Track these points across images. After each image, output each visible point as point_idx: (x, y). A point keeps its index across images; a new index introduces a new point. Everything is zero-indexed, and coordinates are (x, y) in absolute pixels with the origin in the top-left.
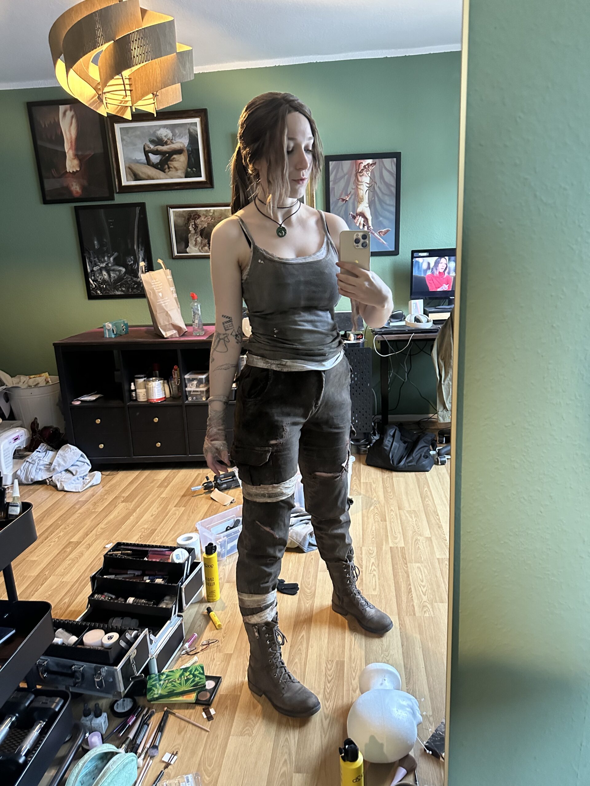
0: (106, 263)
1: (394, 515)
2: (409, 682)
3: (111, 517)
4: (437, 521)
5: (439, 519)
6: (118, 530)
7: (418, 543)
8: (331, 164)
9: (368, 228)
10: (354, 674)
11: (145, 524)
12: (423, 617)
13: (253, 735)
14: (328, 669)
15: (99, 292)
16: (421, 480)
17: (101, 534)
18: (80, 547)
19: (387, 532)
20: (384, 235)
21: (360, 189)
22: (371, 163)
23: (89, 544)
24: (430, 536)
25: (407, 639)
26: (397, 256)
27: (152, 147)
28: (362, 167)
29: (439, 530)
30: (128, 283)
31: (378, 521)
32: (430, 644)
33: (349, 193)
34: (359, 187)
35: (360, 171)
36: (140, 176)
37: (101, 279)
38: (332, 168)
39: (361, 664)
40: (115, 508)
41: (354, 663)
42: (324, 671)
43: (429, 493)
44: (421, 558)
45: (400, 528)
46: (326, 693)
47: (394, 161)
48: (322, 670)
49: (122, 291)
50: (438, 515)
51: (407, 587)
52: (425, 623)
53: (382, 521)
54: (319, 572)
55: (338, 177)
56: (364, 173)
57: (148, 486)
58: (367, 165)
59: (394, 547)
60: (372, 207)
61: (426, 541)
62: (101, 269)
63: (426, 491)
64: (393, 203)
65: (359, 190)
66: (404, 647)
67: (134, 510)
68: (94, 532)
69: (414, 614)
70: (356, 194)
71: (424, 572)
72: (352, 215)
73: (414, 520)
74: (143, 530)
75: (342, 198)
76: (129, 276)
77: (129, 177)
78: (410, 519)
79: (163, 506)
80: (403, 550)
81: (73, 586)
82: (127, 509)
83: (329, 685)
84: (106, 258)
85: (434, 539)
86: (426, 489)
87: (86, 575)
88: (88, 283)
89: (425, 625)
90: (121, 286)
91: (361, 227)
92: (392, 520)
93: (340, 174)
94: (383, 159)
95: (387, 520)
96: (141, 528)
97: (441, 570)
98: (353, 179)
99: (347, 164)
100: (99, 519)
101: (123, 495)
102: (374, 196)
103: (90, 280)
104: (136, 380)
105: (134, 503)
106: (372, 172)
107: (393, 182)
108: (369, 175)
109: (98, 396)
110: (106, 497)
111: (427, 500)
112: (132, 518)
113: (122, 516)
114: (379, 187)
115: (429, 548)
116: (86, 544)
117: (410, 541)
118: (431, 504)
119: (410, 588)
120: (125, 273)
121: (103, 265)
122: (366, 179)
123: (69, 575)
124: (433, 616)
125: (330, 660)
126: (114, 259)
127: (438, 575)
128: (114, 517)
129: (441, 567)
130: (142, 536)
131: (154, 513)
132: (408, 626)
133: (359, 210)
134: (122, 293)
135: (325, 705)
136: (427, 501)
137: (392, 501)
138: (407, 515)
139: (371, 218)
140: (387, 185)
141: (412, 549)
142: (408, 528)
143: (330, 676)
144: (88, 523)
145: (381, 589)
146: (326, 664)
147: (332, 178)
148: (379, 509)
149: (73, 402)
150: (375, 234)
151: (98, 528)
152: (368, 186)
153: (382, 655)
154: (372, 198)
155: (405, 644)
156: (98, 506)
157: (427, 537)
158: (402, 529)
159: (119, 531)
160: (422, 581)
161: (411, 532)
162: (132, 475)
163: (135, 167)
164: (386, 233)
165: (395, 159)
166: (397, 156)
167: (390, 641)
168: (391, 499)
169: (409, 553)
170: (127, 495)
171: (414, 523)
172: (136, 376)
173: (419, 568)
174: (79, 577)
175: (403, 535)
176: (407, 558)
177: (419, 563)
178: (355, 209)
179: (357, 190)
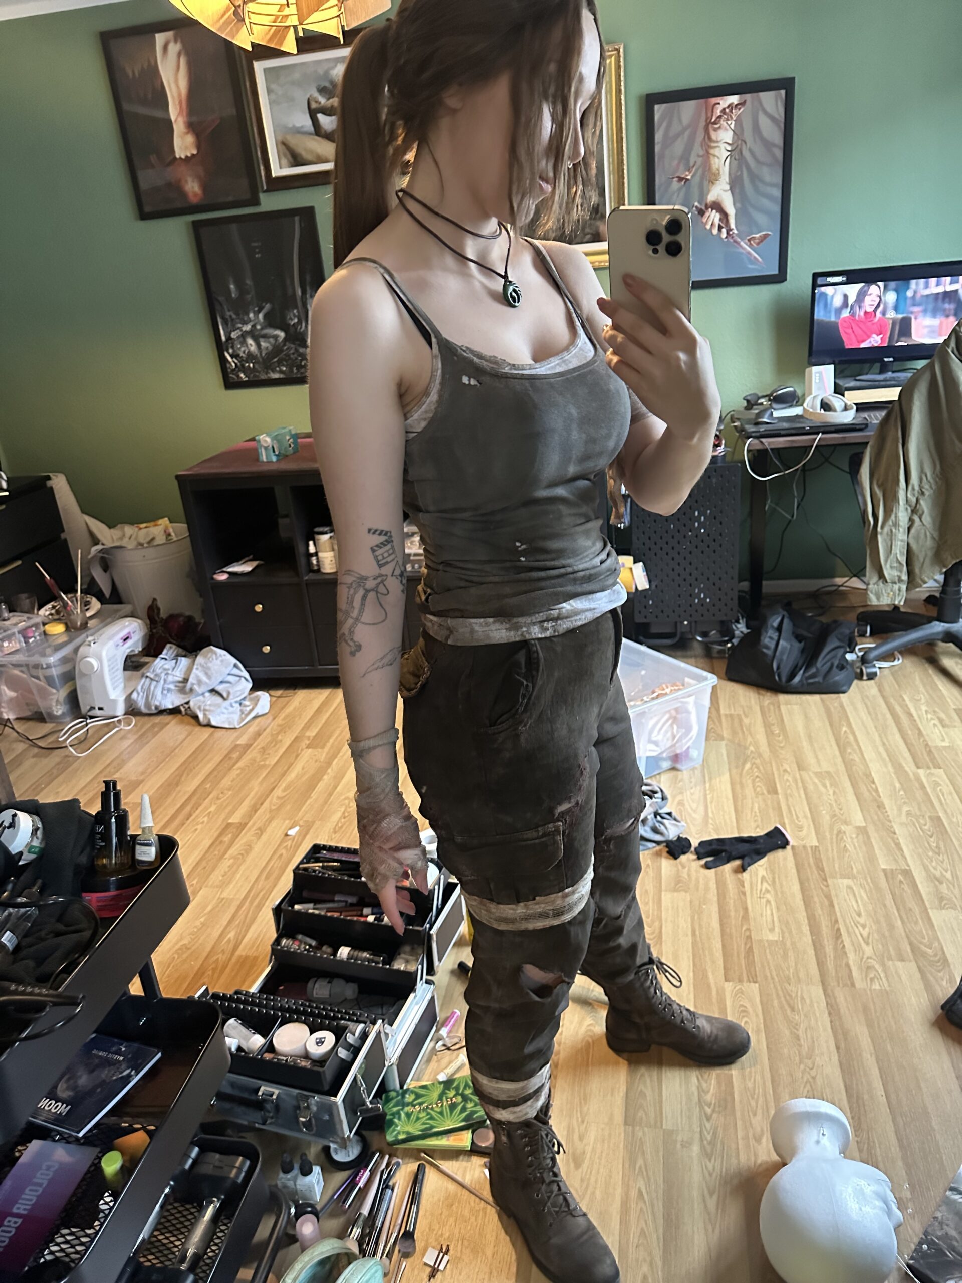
0: (251, 324)
1: (790, 779)
2: (860, 1124)
3: (292, 776)
4: (874, 794)
5: (876, 791)
6: (306, 801)
7: (842, 838)
8: (659, 109)
9: (728, 233)
10: (753, 1103)
12: (870, 990)
14: (703, 1091)
15: (242, 375)
16: (832, 709)
17: (279, 809)
18: (246, 833)
20: (758, 244)
21: (714, 156)
22: (736, 103)
23: (260, 829)
24: (864, 825)
25: (845, 1034)
26: (783, 284)
27: (322, 100)
28: (718, 112)
29: (879, 813)
30: (290, 359)
31: (763, 794)
32: (889, 1048)
33: (691, 166)
34: (712, 151)
35: (713, 120)
36: (302, 159)
37: (244, 352)
38: (659, 120)
39: (764, 1083)
40: (297, 756)
41: (750, 1079)
42: (696, 1093)
43: (851, 737)
44: (852, 868)
45: (806, 808)
46: (706, 1143)
47: (780, 95)
49: (281, 372)
50: (873, 782)
51: (833, 926)
52: (874, 1003)
53: (769, 792)
54: (663, 893)
55: (671, 134)
56: (723, 123)
58: (728, 107)
59: (798, 847)
60: (737, 191)
61: (858, 835)
62: (244, 336)
63: (845, 732)
64: (778, 180)
65: (712, 158)
67: (329, 764)
68: (266, 804)
69: (853, 985)
70: (707, 165)
71: (861, 897)
72: (697, 207)
73: (831, 792)
75: (677, 175)
76: (292, 346)
77: (284, 162)
78: (822, 789)
80: (817, 853)
81: (240, 907)
82: (316, 761)
83: (708, 1125)
84: (251, 315)
85: (871, 830)
86: (844, 729)
87: (260, 886)
88: (223, 361)
89: (875, 1009)
90: (279, 363)
91: (715, 231)
92: (789, 791)
93: (676, 128)
94: (761, 94)
95: (779, 791)
96: (343, 797)
97: (892, 894)
98: (700, 134)
99: (689, 107)
100: (272, 780)
101: (308, 734)
102: (739, 168)
103: (226, 354)
104: (317, 537)
105: (326, 750)
106: (738, 121)
107: (778, 139)
108: (732, 126)
109: (255, 564)
110: (280, 737)
111: (849, 751)
112: (325, 777)
113: (309, 774)
114: (750, 151)
115: (864, 849)
116: (255, 828)
117: (827, 834)
118: (857, 759)
119: (838, 930)
120: (285, 340)
121: (247, 328)
122: (725, 136)
123: (231, 886)
124: (888, 989)
126: (265, 316)
127: (889, 906)
128: (296, 777)
129: (892, 888)
130: (346, 814)
132: (843, 1010)
133: (711, 198)
134: (282, 376)
136: (850, 753)
137: (783, 752)
138: (816, 781)
139: (734, 212)
140: (767, 144)
141: (832, 850)
142: (822, 809)
143: (709, 1105)
144: (256, 787)
145: (785, 929)
147: (658, 137)
148: (761, 768)
149: (215, 577)
150: (742, 243)
151: (273, 797)
152: (729, 148)
153: (802, 1067)
155: (843, 1046)
156: (269, 754)
157: (859, 827)
158: (810, 810)
159: (308, 802)
160: (859, 915)
161: (828, 818)
162: (319, 696)
163: (293, 141)
164: (762, 241)
165: (783, 92)
166: (786, 85)
167: (812, 1038)
168: (782, 748)
169: (828, 859)
170: (314, 734)
171: (832, 797)
172: (317, 530)
173: (849, 887)
174: (249, 891)
175: (814, 821)
176: (826, 869)
177: (849, 878)
178: (703, 195)
179: (709, 158)
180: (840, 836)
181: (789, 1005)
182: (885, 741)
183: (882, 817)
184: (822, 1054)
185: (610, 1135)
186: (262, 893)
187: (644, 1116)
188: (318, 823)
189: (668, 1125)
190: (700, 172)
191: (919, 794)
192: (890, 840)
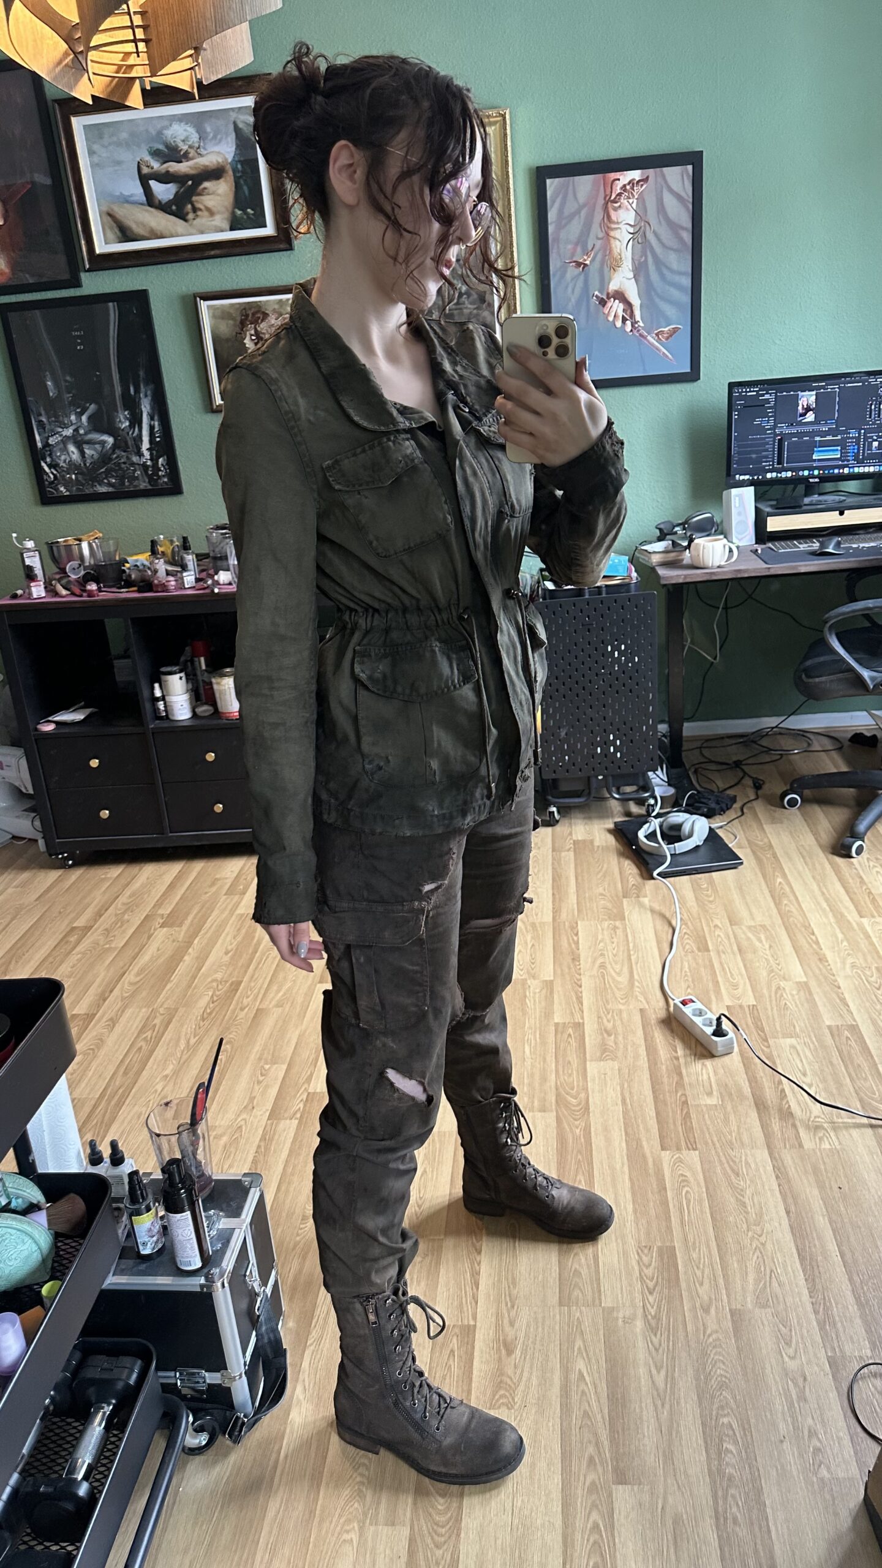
0: (73, 427)
1: (722, 936)
2: (814, 1285)
3: (145, 958)
4: (815, 947)
5: (817, 943)
6: (165, 986)
7: (782, 995)
8: (552, 184)
9: (632, 326)
10: (699, 1273)
11: (216, 972)
12: (820, 1149)
13: (516, 1407)
14: (644, 1265)
15: (62, 489)
16: (765, 860)
17: (133, 995)
18: (95, 1025)
19: (714, 974)
20: (667, 339)
21: (615, 238)
22: (637, 179)
23: (111, 1019)
24: (805, 980)
25: (795, 1199)
26: (695, 384)
27: (156, 165)
28: (618, 188)
29: (821, 966)
30: (120, 469)
31: (693, 952)
32: (842, 1208)
33: (590, 249)
34: (612, 233)
35: (612, 198)
36: (132, 232)
37: (65, 461)
38: (551, 197)
39: (710, 1252)
40: (149, 937)
41: (694, 1250)
42: (636, 1268)
43: (787, 889)
44: (794, 1027)
45: (741, 965)
46: (650, 1317)
47: (687, 170)
48: (633, 1267)
49: (110, 485)
50: (814, 935)
51: (776, 1088)
52: (824, 1163)
53: (699, 950)
54: (588, 1063)
55: (566, 212)
56: (624, 201)
57: (206, 893)
58: (629, 183)
59: (734, 1007)
60: (642, 279)
61: (799, 991)
62: (65, 440)
63: (780, 883)
64: (687, 267)
65: (612, 240)
66: (791, 1214)
67: (189, 943)
68: (116, 992)
69: (801, 1146)
70: (607, 249)
71: (806, 1057)
72: (597, 296)
73: (767, 946)
74: (215, 984)
75: (574, 259)
76: (123, 454)
77: (110, 235)
78: (757, 944)
79: (244, 931)
80: (755, 1012)
81: (95, 1107)
82: (174, 941)
83: (651, 1299)
84: (73, 417)
85: (813, 984)
86: (779, 880)
89: (826, 1170)
91: (619, 324)
92: (721, 948)
93: (571, 207)
94: (665, 169)
95: (711, 948)
96: (210, 979)
97: (838, 1050)
98: (599, 215)
99: (585, 183)
100: (121, 964)
101: (160, 912)
102: (644, 254)
104: (164, 677)
105: (184, 928)
106: (641, 199)
107: (686, 221)
108: (634, 205)
109: (88, 711)
110: (126, 917)
112: (186, 958)
113: (167, 956)
114: (655, 233)
115: (806, 1005)
116: (105, 1019)
117: (765, 991)
118: (794, 910)
119: (783, 1091)
120: (115, 446)
121: (69, 432)
122: (626, 216)
123: (83, 1085)
124: (838, 1147)
125: (645, 1247)
126: (89, 418)
127: (835, 1062)
128: (150, 960)
129: (838, 1044)
130: (215, 998)
131: (230, 948)
132: (792, 1172)
133: (613, 287)
134: (111, 489)
135: (651, 1342)
136: (786, 904)
137: (713, 906)
138: (750, 935)
139: (639, 302)
140: (673, 226)
141: (772, 1009)
142: (758, 964)
143: (652, 1280)
144: (102, 973)
145: (724, 1093)
146: (638, 1254)
147: (552, 215)
148: (689, 924)
149: (39, 727)
150: (649, 338)
151: (124, 982)
152: (631, 230)
153: (750, 1234)
154: (641, 257)
155: (793, 1208)
156: (114, 936)
157: (800, 982)
158: (745, 966)
159: (168, 987)
160: (805, 1075)
161: (765, 973)
162: (174, 868)
163: (121, 212)
164: (671, 336)
165: (690, 167)
166: (693, 159)
167: (760, 1204)
168: (711, 902)
169: (768, 1018)
170: (168, 912)
171: (768, 952)
172: (163, 669)
173: (793, 1047)
174: (105, 1089)
175: (749, 978)
176: (767, 1029)
177: (792, 1037)
178: (603, 283)
179: (609, 241)
180: (779, 993)
181: (733, 1170)
182: (825, 891)
183: (824, 970)
184: (771, 1219)
185: (544, 1318)
186: (121, 1091)
187: (580, 1295)
188: (181, 1011)
189: (607, 1302)
190: (599, 257)
191: (863, 944)
192: (834, 996)
